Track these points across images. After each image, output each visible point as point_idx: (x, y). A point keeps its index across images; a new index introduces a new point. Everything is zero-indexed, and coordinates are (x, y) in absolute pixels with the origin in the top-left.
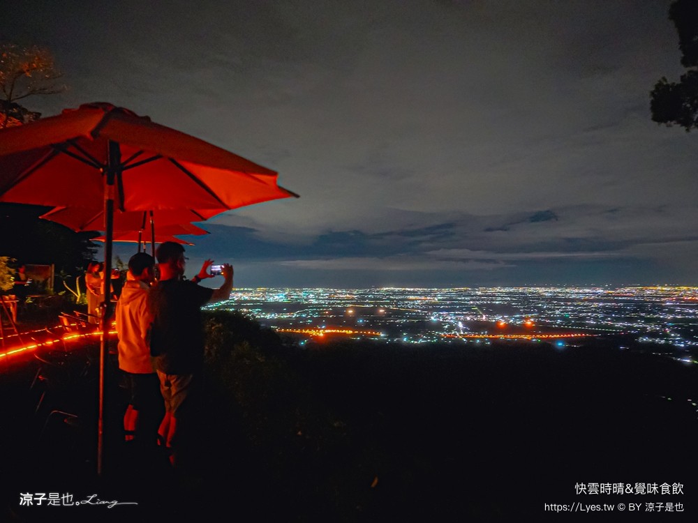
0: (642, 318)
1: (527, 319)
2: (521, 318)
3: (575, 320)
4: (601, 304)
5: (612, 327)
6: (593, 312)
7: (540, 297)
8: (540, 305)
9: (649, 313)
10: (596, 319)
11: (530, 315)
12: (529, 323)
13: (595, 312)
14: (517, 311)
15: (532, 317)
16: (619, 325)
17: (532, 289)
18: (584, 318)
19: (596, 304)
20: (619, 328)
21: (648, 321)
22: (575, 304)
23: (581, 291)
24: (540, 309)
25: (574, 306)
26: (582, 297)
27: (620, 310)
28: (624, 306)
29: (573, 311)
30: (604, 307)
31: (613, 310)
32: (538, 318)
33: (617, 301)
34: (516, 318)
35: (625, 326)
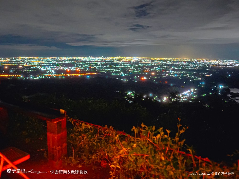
0: (113, 67)
1: (77, 68)
2: (75, 68)
3: (93, 68)
4: (101, 63)
5: (104, 70)
6: (98, 66)
7: (81, 61)
8: (81, 63)
9: (115, 65)
10: (99, 68)
11: (78, 67)
12: (78, 70)
13: (99, 65)
14: (73, 66)
15: (79, 68)
16: (106, 70)
17: (79, 58)
18: (96, 68)
19: (99, 63)
20: (106, 71)
21: (115, 68)
22: (93, 63)
23: (95, 58)
24: (81, 65)
25: (92, 63)
26: (95, 61)
27: (106, 65)
28: (108, 63)
29: (92, 65)
30: (102, 64)
31: (104, 65)
32: (81, 68)
33: (106, 62)
34: (73, 68)
35: (108, 70)
